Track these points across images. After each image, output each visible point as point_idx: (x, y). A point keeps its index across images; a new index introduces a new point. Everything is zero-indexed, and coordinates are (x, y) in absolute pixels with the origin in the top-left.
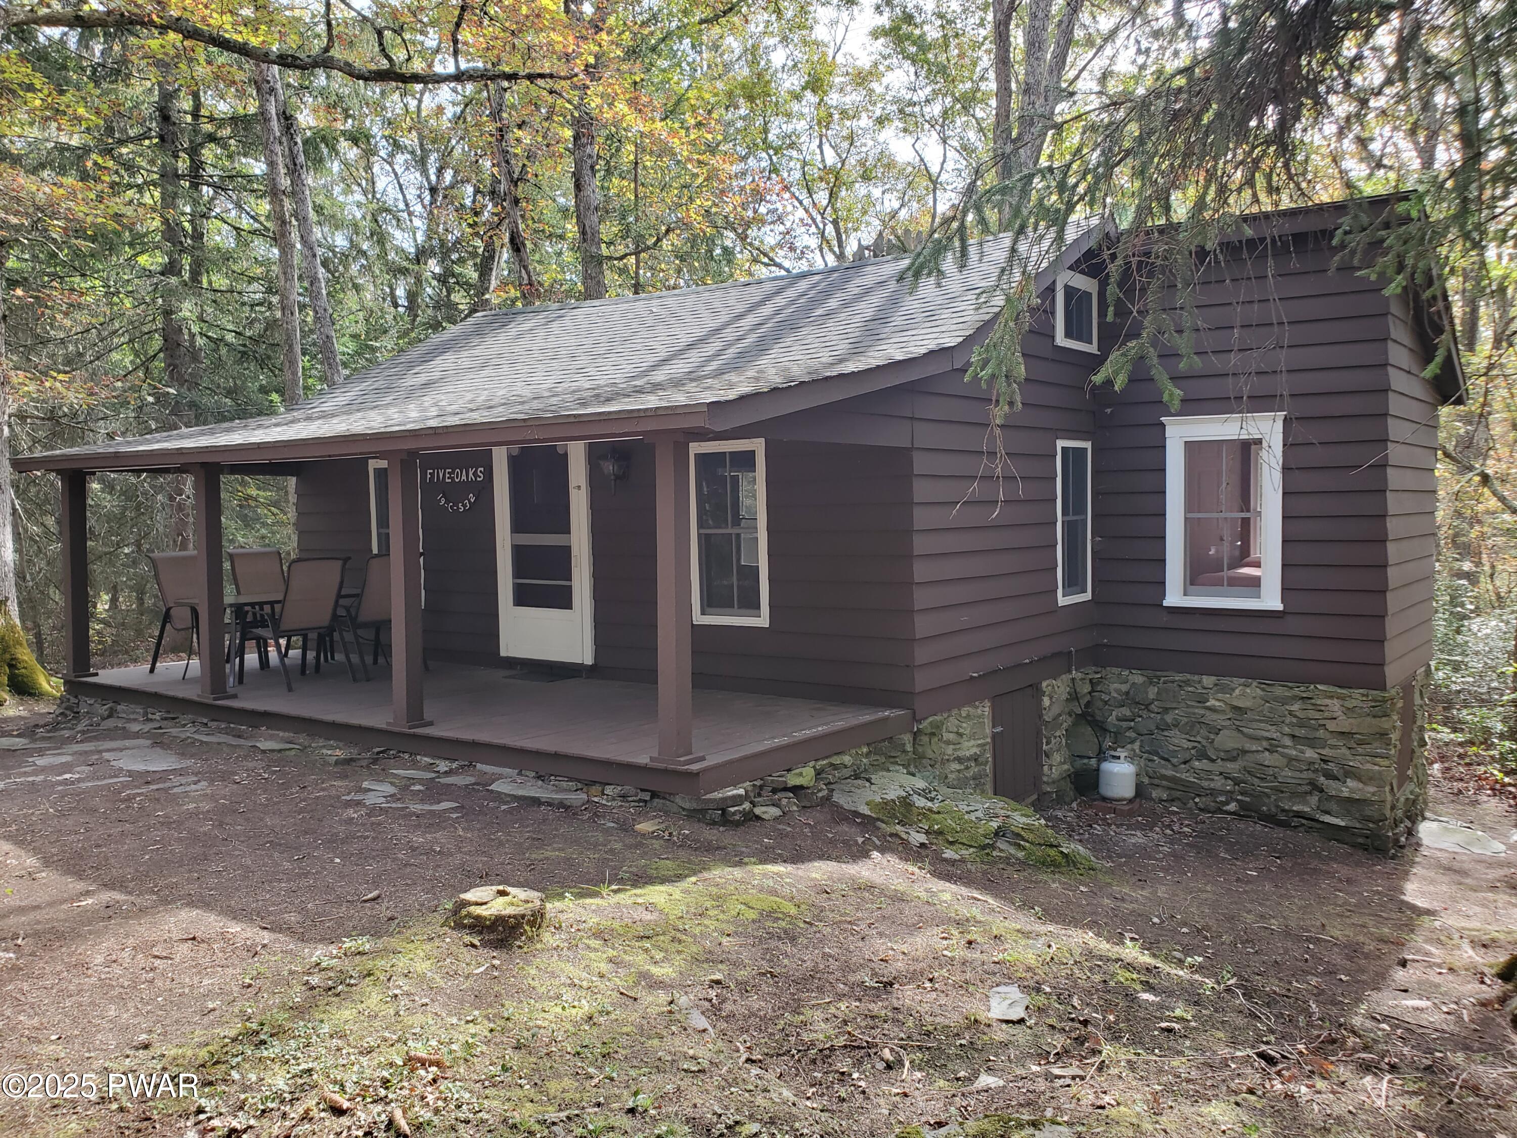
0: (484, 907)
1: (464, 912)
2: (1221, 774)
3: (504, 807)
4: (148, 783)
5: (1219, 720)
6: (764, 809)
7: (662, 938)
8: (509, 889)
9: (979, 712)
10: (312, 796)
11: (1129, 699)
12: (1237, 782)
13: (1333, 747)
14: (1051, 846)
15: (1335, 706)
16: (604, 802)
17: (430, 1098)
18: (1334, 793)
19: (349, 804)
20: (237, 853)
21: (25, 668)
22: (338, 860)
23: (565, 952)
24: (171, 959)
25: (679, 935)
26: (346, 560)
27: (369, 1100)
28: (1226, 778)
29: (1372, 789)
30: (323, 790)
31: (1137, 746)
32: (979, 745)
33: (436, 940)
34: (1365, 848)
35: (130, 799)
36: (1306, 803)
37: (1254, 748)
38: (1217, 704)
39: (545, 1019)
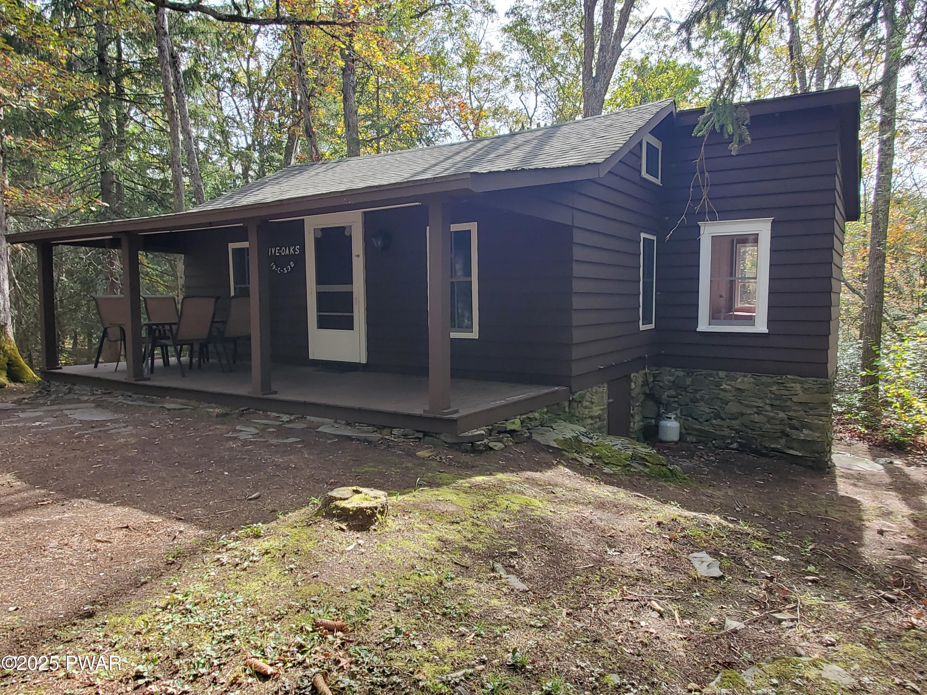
0: (346, 501)
1: (332, 505)
2: (728, 427)
3: (329, 442)
4: (93, 427)
5: (728, 396)
6: (494, 443)
7: (465, 523)
8: (361, 489)
9: (601, 390)
10: (204, 434)
11: (676, 385)
12: (737, 431)
13: (795, 411)
14: (663, 465)
15: (797, 387)
16: (392, 439)
17: (344, 662)
18: (795, 437)
19: (229, 439)
20: (155, 469)
21: (18, 366)
22: (226, 473)
23: (406, 534)
24: (110, 542)
25: (475, 521)
26: (218, 298)
27: (289, 665)
28: (731, 429)
29: (817, 435)
30: (211, 430)
31: (678, 412)
32: (601, 410)
33: (314, 526)
34: (812, 468)
35: (80, 436)
36: (778, 443)
37: (749, 412)
38: (728, 387)
39: (409, 586)
